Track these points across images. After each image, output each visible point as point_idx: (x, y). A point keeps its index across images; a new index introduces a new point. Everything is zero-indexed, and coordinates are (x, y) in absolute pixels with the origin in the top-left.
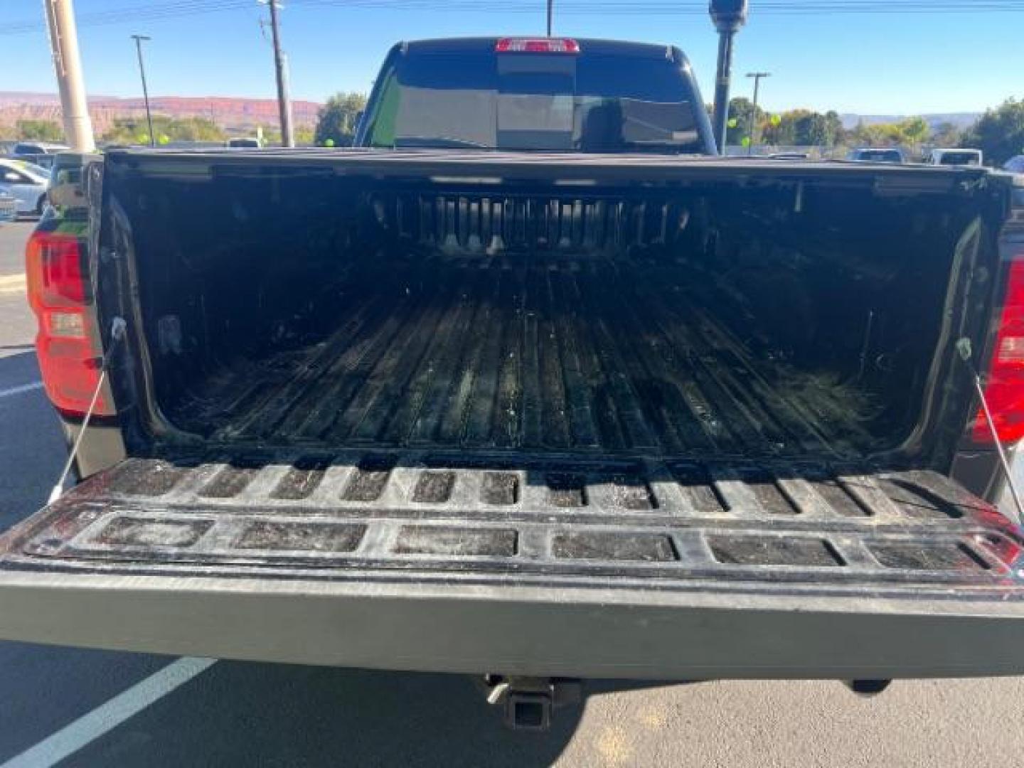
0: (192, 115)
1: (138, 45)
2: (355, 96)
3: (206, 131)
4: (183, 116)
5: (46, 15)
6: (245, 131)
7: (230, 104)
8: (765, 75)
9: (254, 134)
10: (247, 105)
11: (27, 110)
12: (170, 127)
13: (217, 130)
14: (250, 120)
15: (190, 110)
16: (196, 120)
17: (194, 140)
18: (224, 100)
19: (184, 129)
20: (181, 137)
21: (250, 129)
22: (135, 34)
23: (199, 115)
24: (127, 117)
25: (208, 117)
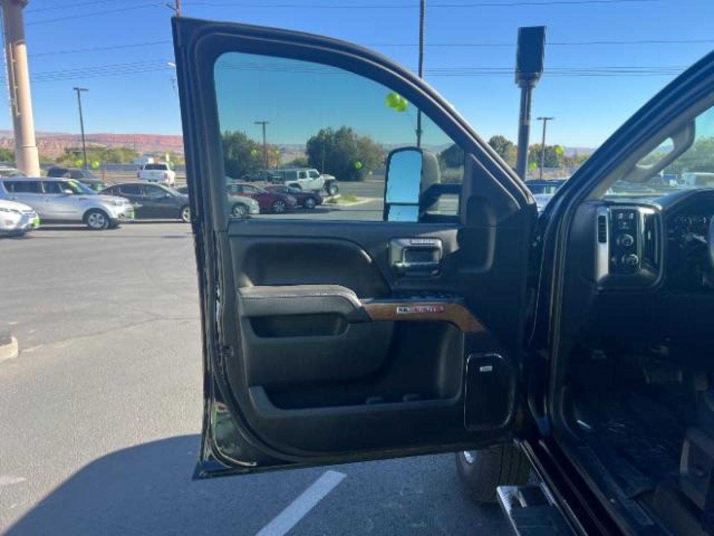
0: (121, 145)
1: (79, 94)
2: (238, 133)
3: (130, 157)
4: (114, 146)
5: (7, 72)
6: (157, 156)
7: (148, 138)
8: (550, 119)
9: (164, 158)
10: (159, 139)
11: (6, 142)
12: (104, 154)
13: (137, 155)
14: (160, 149)
15: (119, 142)
16: (123, 149)
17: (120, 162)
18: (143, 136)
19: (114, 155)
20: (112, 161)
21: (161, 155)
22: (76, 86)
23: (125, 145)
24: (75, 146)
25: (131, 146)
